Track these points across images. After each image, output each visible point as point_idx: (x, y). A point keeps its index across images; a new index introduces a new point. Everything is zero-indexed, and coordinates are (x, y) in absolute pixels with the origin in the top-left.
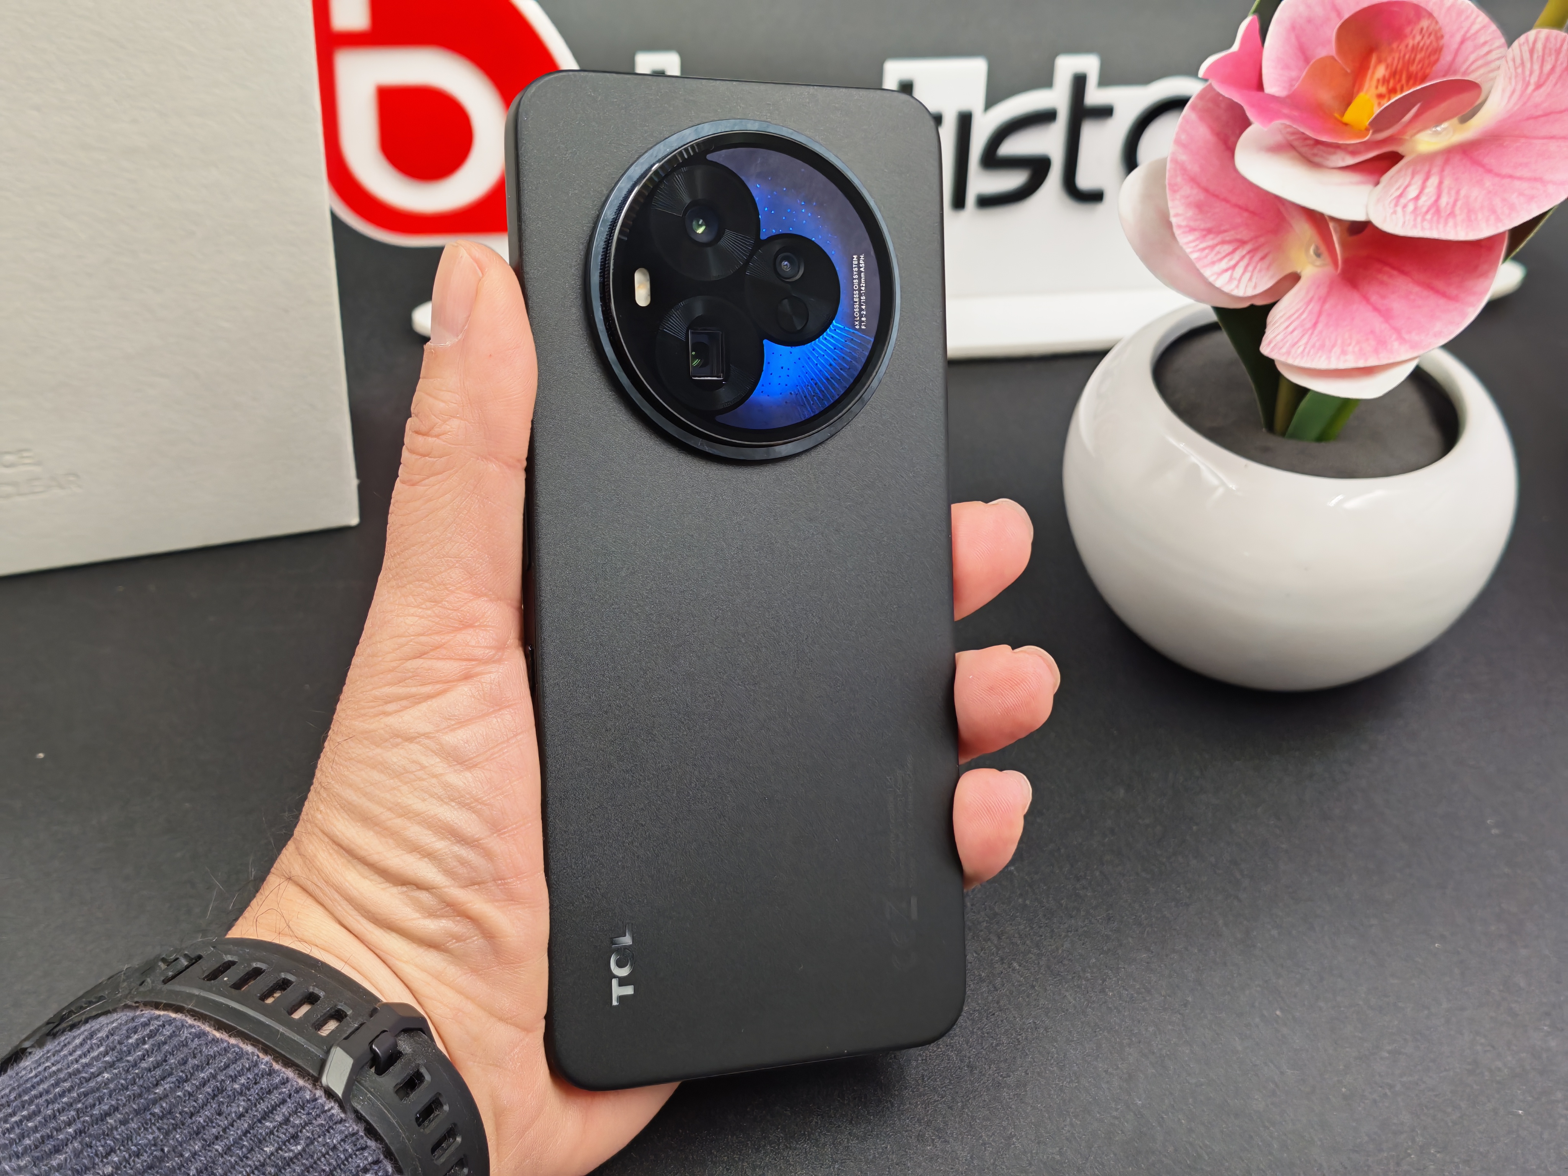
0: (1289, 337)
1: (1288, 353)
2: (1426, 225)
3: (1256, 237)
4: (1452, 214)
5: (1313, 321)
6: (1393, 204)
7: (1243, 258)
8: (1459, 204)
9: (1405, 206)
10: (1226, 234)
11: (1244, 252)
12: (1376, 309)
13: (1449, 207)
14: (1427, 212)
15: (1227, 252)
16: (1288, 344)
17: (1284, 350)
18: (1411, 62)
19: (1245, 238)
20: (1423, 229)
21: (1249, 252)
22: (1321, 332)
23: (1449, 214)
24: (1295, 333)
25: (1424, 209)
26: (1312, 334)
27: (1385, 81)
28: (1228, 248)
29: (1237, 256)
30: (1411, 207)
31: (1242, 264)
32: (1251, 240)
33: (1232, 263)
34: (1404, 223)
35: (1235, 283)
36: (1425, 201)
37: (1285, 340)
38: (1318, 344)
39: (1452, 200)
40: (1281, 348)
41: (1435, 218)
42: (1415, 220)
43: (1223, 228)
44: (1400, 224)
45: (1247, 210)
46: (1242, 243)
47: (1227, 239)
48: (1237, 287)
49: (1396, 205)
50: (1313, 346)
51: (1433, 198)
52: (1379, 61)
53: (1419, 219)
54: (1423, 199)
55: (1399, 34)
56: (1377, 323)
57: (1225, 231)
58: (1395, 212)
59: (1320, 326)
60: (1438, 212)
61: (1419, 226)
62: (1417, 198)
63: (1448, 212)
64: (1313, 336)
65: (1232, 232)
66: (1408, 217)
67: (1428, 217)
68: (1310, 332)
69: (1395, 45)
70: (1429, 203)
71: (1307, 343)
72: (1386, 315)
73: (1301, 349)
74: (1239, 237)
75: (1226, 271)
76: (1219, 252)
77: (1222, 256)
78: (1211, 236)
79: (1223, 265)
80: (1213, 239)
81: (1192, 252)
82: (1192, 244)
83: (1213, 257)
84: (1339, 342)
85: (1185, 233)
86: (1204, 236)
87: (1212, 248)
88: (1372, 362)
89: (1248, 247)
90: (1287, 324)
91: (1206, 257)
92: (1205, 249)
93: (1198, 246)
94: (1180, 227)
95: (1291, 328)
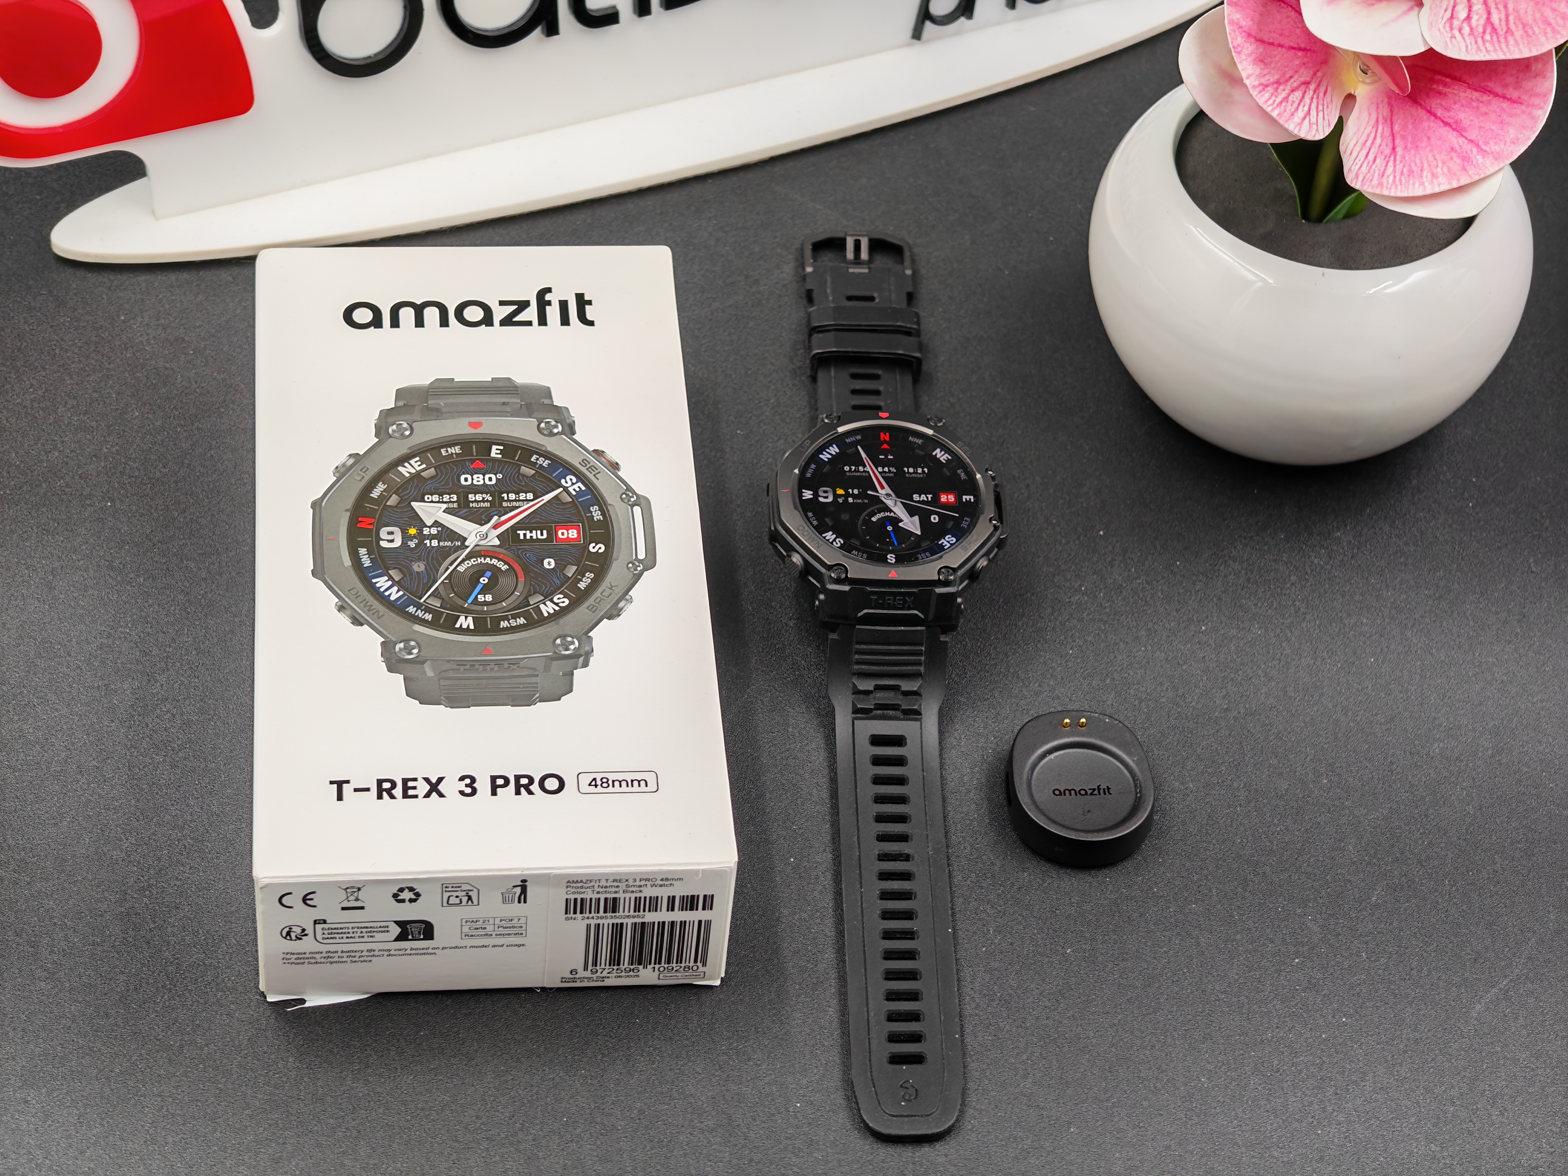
0: (1374, 167)
1: (1380, 184)
2: (1487, 45)
3: (1315, 74)
4: (1508, 31)
5: (1391, 146)
6: (1448, 29)
7: (1312, 98)
8: (1511, 18)
9: (1460, 30)
10: (1292, 80)
11: (1312, 93)
12: (1446, 124)
13: (1503, 23)
14: (1484, 32)
15: (1299, 98)
16: (1376, 175)
17: (1375, 182)
19: (1308, 79)
20: (1487, 51)
21: (1315, 92)
22: (1403, 157)
23: (1506, 32)
24: (1378, 161)
25: (1481, 30)
26: (1395, 160)
28: (1298, 94)
29: (1307, 100)
30: (1466, 29)
31: (1314, 106)
32: (1312, 78)
33: (1306, 108)
34: (1467, 47)
35: (1315, 126)
36: (1478, 20)
37: (1372, 170)
38: (1405, 170)
39: (1503, 16)
40: (1371, 180)
41: (1495, 38)
42: (1476, 42)
43: (1288, 75)
44: (1464, 49)
45: (1300, 49)
46: (1307, 83)
47: (1295, 85)
48: (1317, 130)
49: (1452, 29)
50: (1402, 173)
51: (1485, 16)
53: (1480, 41)
54: (1475, 17)
56: (1452, 137)
57: (1291, 77)
58: (1453, 37)
59: (1399, 150)
60: (1494, 29)
61: (1482, 48)
62: (1468, 18)
63: (1505, 29)
64: (1398, 162)
65: (1296, 77)
66: (1467, 39)
67: (1488, 37)
68: (1392, 158)
70: (1482, 22)
71: (1394, 171)
72: (1457, 128)
73: (1391, 177)
74: (1302, 79)
75: (1304, 118)
76: (1293, 102)
77: (1295, 105)
78: (1282, 87)
79: (1301, 113)
80: (1284, 90)
81: (1273, 110)
82: (1270, 102)
83: (1290, 109)
84: (1426, 165)
85: (1260, 92)
86: (1277, 89)
87: (1286, 99)
88: (1464, 181)
89: (1312, 87)
90: (1364, 152)
91: (1285, 111)
92: (1281, 103)
93: (1275, 101)
94: (1254, 87)
95: (1371, 157)
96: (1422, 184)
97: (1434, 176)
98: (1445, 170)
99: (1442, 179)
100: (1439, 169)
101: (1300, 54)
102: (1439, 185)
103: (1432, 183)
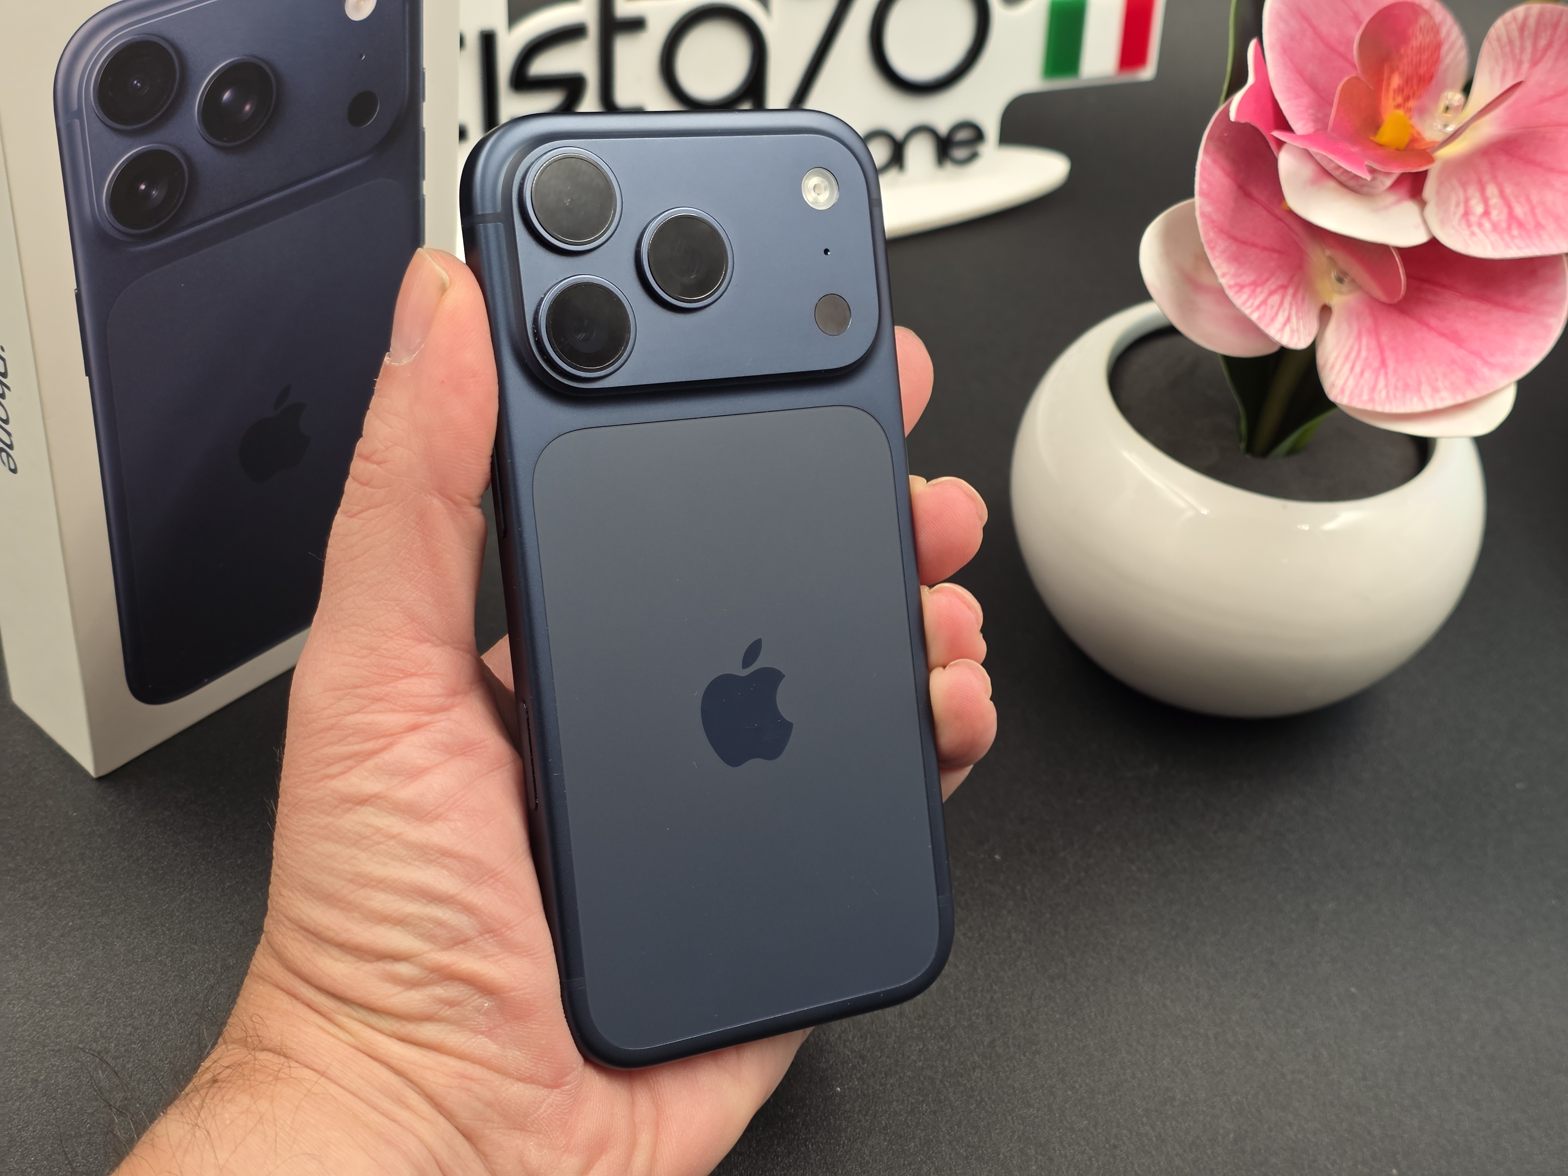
0: (1362, 380)
1: (1372, 400)
3: (1291, 279)
4: (1536, 224)
5: (1379, 359)
6: (1463, 225)
7: (1292, 303)
8: (1537, 210)
9: (1478, 226)
10: (1269, 283)
11: (1290, 298)
12: (1443, 335)
13: (1529, 217)
14: (1508, 227)
15: (1279, 301)
16: (1365, 388)
17: (1365, 398)
18: (1419, 64)
19: (1285, 283)
21: (1293, 297)
22: (1396, 371)
24: (1366, 374)
25: (1503, 225)
26: (1386, 374)
27: (1400, 90)
28: (1277, 298)
29: (1286, 305)
30: (1486, 225)
31: (1293, 313)
32: (1288, 282)
33: (1286, 314)
35: (1295, 335)
36: (1498, 216)
37: (1360, 384)
38: (1400, 385)
39: (1527, 210)
43: (1264, 277)
45: (1274, 251)
46: (1285, 287)
47: (1272, 287)
48: (1298, 339)
49: (1469, 225)
50: (1397, 387)
51: (1506, 211)
52: (1392, 71)
54: (1494, 212)
55: (1403, 38)
56: (1452, 349)
57: (1268, 280)
59: (1391, 364)
60: (1519, 224)
64: (1389, 375)
65: (1273, 280)
66: (1489, 235)
67: (1513, 232)
68: (1383, 371)
69: (1402, 51)
70: (1503, 216)
71: (1387, 386)
72: (1456, 338)
73: (1384, 393)
74: (1279, 283)
75: (1285, 324)
76: (1272, 306)
77: (1275, 310)
78: (1259, 290)
79: (1281, 319)
80: (1261, 293)
81: (1253, 312)
82: (1248, 304)
83: (1270, 313)
84: (1423, 379)
85: (1237, 292)
86: (1254, 291)
87: (1264, 302)
88: (1471, 395)
89: (1290, 291)
90: (1348, 366)
91: (1264, 315)
92: (1258, 307)
93: (1252, 304)
94: (1230, 287)
95: (1357, 369)
96: (1421, 399)
97: (1435, 390)
98: (1447, 383)
99: (1444, 394)
100: (1439, 384)
101: (1275, 255)
102: (1442, 399)
103: (1432, 397)
